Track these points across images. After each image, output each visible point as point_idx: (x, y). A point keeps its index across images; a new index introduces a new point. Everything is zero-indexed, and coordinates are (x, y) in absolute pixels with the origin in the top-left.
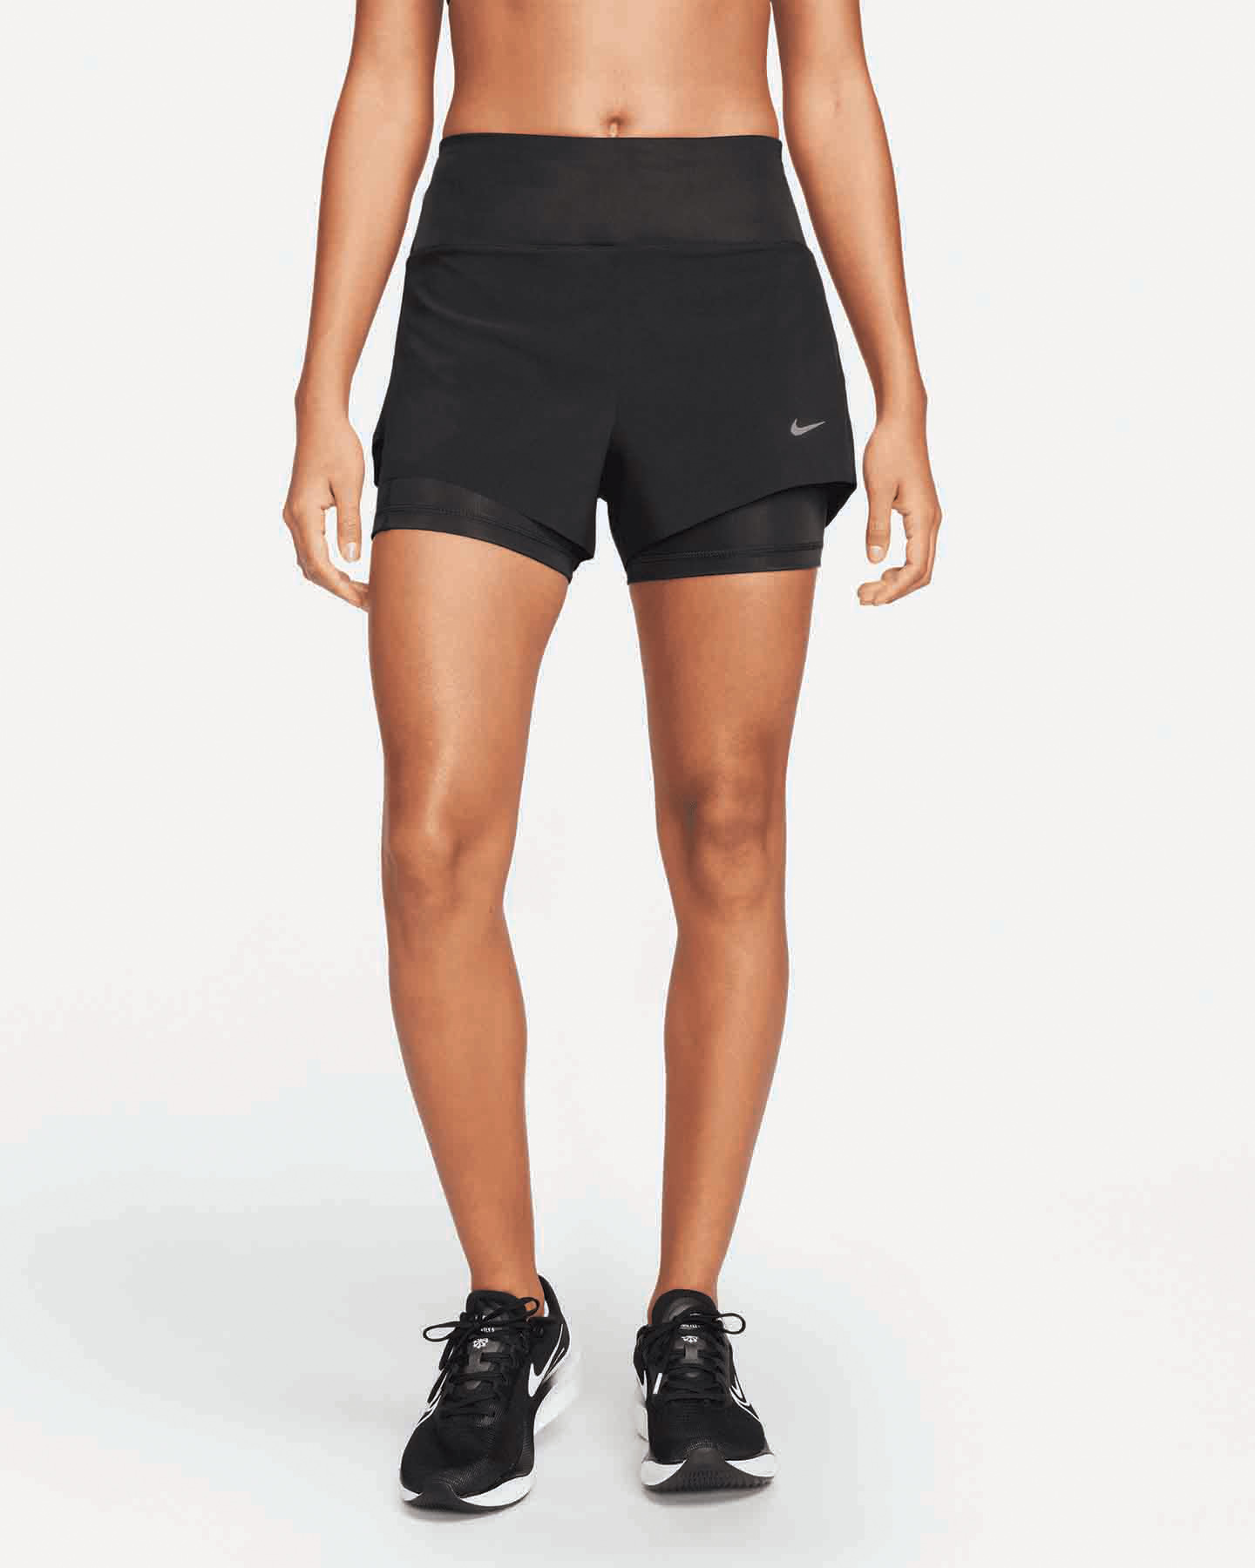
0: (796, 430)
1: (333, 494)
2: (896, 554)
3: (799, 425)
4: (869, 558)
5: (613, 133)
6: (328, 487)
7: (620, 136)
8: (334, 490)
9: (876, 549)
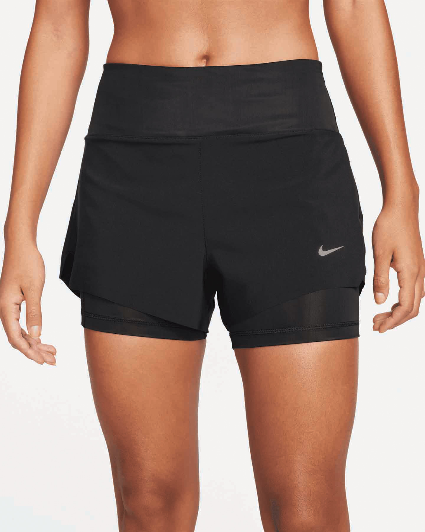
0: (322, 253)
1: (23, 294)
2: (393, 298)
3: (325, 249)
4: (376, 302)
5: (203, 64)
6: (20, 290)
7: (207, 66)
8: (24, 291)
9: (380, 295)
